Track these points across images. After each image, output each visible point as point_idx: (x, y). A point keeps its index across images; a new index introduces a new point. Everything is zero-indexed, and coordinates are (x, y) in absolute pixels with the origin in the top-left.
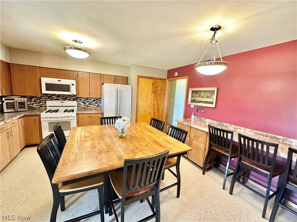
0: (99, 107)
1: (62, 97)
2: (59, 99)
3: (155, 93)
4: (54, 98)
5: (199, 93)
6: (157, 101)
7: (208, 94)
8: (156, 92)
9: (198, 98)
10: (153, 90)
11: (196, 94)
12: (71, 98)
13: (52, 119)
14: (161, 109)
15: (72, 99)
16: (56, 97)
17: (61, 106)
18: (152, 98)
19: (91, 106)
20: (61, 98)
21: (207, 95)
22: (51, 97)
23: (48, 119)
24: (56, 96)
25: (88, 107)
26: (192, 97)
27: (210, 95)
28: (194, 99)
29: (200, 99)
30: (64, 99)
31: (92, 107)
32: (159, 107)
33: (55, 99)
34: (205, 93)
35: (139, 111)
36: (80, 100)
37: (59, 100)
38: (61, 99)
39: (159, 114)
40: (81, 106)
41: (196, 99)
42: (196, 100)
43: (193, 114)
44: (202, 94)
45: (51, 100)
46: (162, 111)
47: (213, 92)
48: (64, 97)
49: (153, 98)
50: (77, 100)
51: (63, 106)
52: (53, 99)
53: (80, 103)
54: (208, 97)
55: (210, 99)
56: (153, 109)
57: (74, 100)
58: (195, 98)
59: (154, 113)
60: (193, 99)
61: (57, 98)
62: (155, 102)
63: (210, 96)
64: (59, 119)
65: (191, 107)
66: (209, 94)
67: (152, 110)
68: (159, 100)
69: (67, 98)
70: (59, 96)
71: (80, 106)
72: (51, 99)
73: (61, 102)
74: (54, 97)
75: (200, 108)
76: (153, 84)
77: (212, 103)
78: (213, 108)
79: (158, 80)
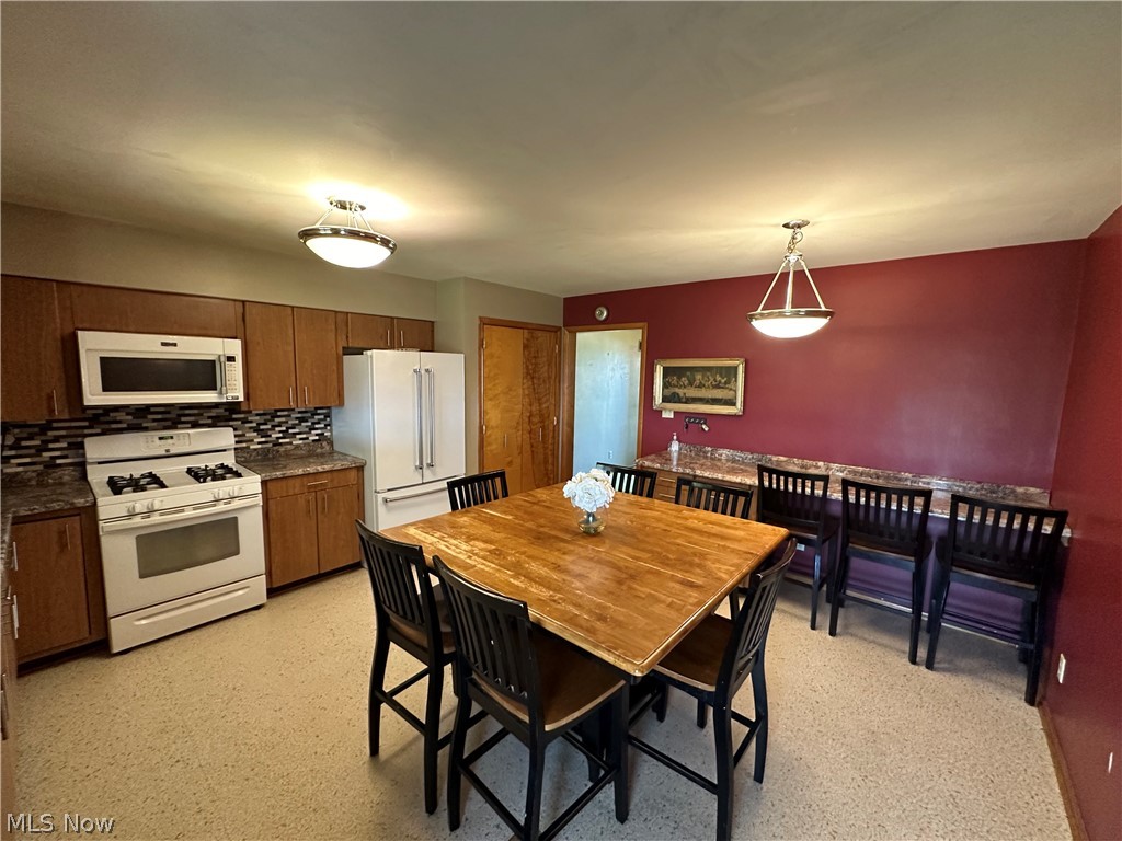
0: (324, 444)
1: (159, 417)
2: (144, 425)
3: (533, 378)
4: (120, 422)
5: (688, 373)
6: (540, 404)
7: (718, 378)
8: (534, 372)
9: (685, 391)
10: (527, 366)
11: (679, 378)
12: (201, 415)
13: (156, 518)
14: (551, 428)
15: (209, 418)
16: (130, 417)
17: (164, 453)
18: (524, 395)
19: (291, 443)
20: (154, 420)
21: (715, 380)
22: (102, 419)
23: (137, 521)
24: (128, 414)
25: (282, 449)
26: (666, 386)
27: (723, 381)
28: (674, 394)
29: (692, 392)
30: (169, 423)
31: (297, 446)
32: (546, 423)
33: (125, 426)
34: (708, 374)
35: (490, 444)
36: (245, 421)
37: (146, 429)
38: (155, 424)
39: (545, 448)
40: (248, 447)
41: (680, 392)
42: (681, 395)
43: (675, 437)
44: (699, 377)
45: (104, 433)
46: (554, 437)
47: (733, 372)
48: (168, 413)
49: (528, 395)
50: (231, 423)
51: (172, 452)
52: (114, 426)
53: (244, 435)
54: (717, 387)
55: (726, 391)
56: (530, 433)
57: (216, 422)
58: (677, 390)
59: (532, 446)
60: (669, 392)
61: (136, 421)
62: (534, 409)
63: (726, 383)
64: (189, 513)
65: (664, 416)
66: (721, 375)
67: (527, 436)
68: (544, 399)
69: (183, 419)
70: (144, 410)
71: (244, 445)
72: (106, 426)
73: (161, 438)
74: (121, 416)
75: (695, 419)
76: (526, 347)
77: (732, 403)
78: (735, 416)
79: (540, 334)
